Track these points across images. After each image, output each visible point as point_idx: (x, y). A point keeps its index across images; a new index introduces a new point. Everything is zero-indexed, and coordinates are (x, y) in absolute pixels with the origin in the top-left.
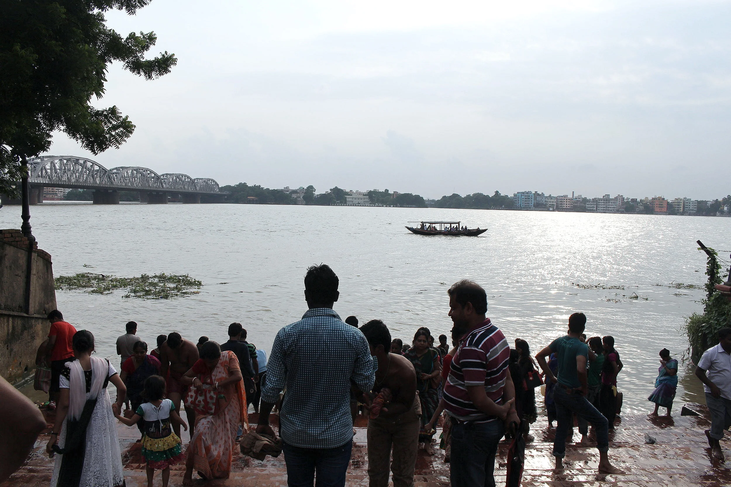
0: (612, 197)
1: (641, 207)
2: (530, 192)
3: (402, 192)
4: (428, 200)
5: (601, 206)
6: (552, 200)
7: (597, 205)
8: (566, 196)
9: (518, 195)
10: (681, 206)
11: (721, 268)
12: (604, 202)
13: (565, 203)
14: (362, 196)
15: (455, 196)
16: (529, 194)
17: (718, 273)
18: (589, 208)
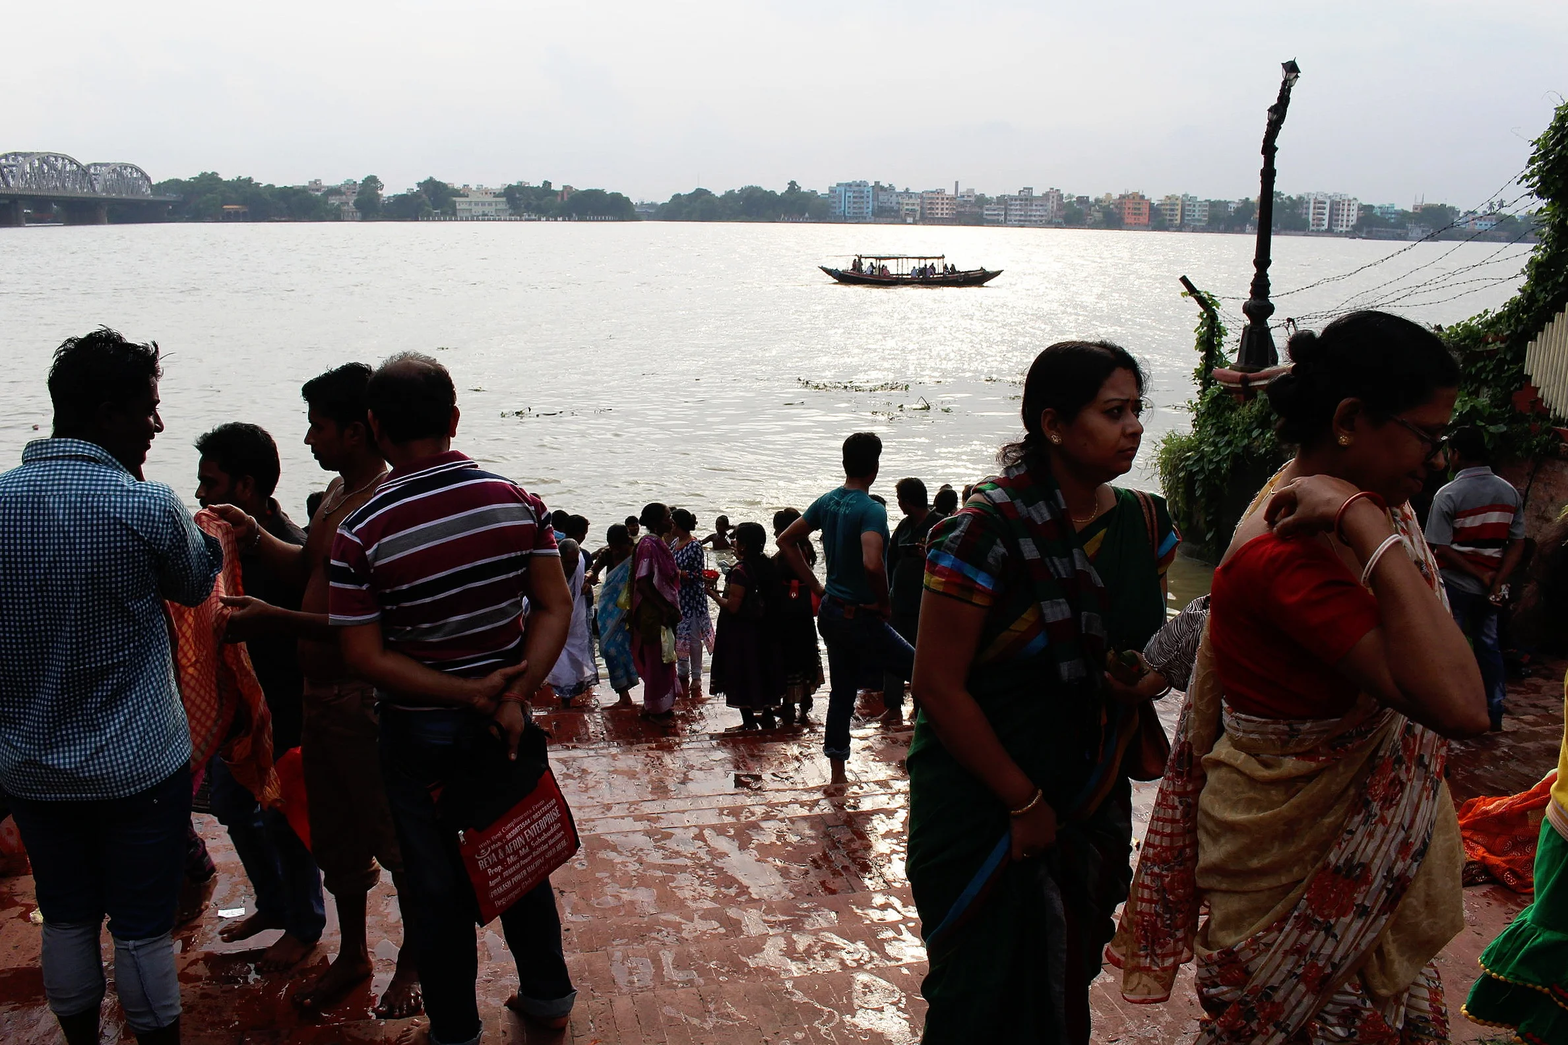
0: (1037, 193)
1: (1096, 214)
2: (865, 184)
3: (582, 187)
4: (642, 204)
5: (1016, 212)
6: (911, 201)
7: (1006, 209)
8: (940, 192)
9: (838, 189)
10: (1176, 212)
11: (1226, 335)
12: (1021, 205)
13: (939, 206)
14: (490, 199)
15: (701, 193)
16: (862, 188)
17: (1220, 344)
18: (989, 218)
